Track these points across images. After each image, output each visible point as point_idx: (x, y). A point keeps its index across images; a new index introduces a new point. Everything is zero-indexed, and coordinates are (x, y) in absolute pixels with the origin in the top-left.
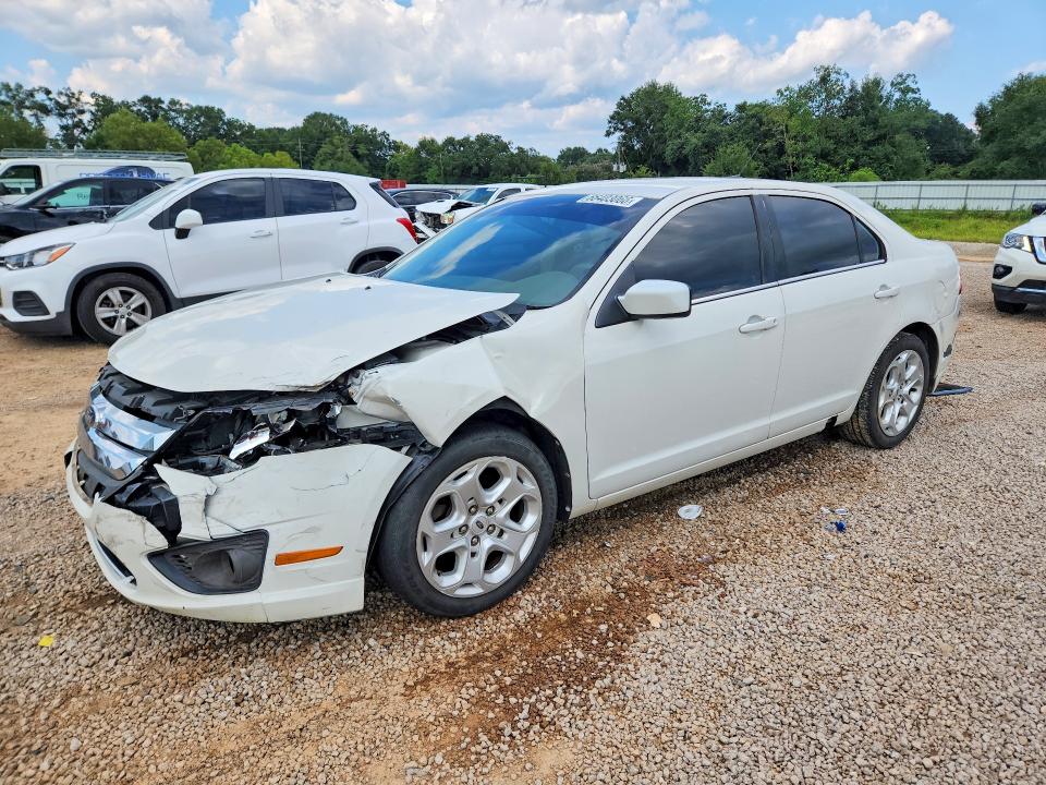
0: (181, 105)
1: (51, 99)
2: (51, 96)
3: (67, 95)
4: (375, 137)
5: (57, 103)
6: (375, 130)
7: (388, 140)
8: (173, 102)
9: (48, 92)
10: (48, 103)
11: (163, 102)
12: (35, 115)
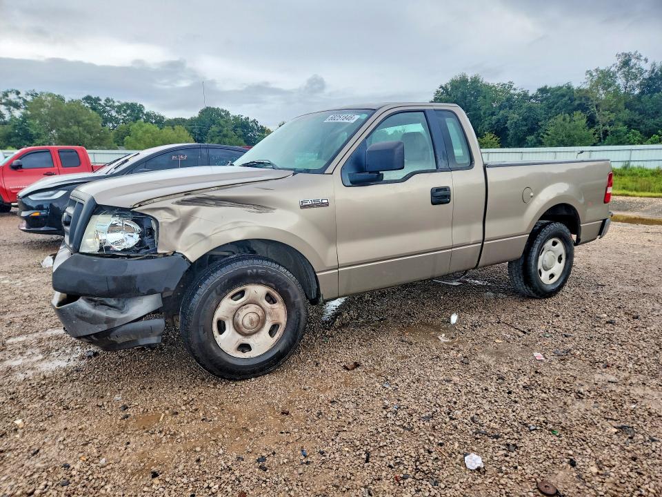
0: (114, 102)
1: (20, 98)
2: (20, 96)
3: (32, 95)
4: (248, 123)
5: (25, 101)
6: (248, 118)
7: (257, 125)
8: (108, 100)
9: (18, 93)
10: (18, 100)
11: (100, 100)
12: (9, 109)
